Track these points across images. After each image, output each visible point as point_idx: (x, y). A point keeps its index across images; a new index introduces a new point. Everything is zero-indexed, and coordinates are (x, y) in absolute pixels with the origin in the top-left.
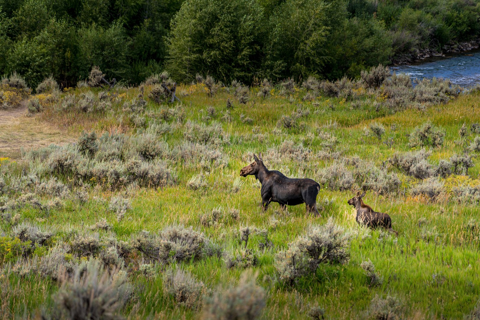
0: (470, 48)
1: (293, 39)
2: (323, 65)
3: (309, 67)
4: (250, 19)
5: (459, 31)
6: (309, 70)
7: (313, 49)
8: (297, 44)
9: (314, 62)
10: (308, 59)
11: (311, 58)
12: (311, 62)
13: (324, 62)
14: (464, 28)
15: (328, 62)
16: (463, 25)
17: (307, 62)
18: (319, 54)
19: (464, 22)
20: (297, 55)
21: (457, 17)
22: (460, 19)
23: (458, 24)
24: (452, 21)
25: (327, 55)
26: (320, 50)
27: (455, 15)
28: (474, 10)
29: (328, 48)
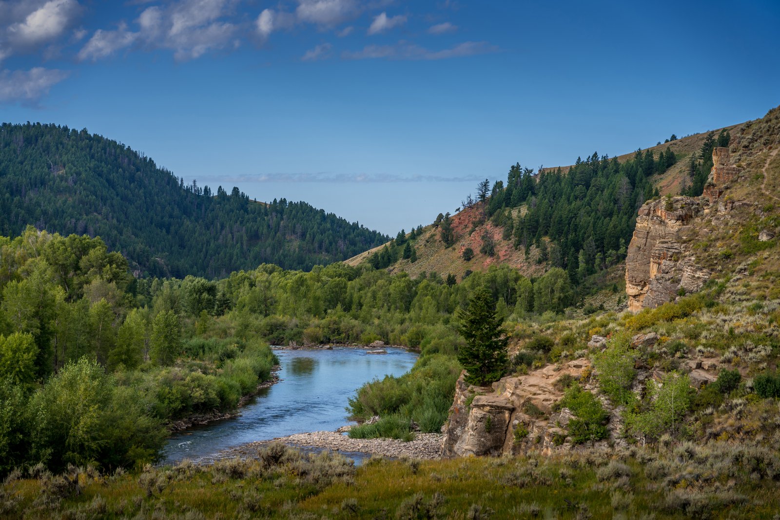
0: (184, 426)
1: (62, 424)
2: (100, 450)
3: (83, 454)
4: (9, 404)
5: (173, 408)
6: (83, 458)
7: (87, 432)
8: (68, 429)
9: (89, 448)
10: (82, 446)
11: (86, 444)
12: (86, 449)
13: (100, 447)
14: (177, 405)
15: (105, 446)
16: (176, 401)
17: (81, 448)
18: (94, 439)
19: (177, 399)
20: (69, 442)
21: (169, 393)
22: (173, 395)
23: (171, 400)
24: (165, 398)
25: (102, 439)
26: (95, 434)
27: (167, 390)
28: (183, 385)
29: (103, 431)
